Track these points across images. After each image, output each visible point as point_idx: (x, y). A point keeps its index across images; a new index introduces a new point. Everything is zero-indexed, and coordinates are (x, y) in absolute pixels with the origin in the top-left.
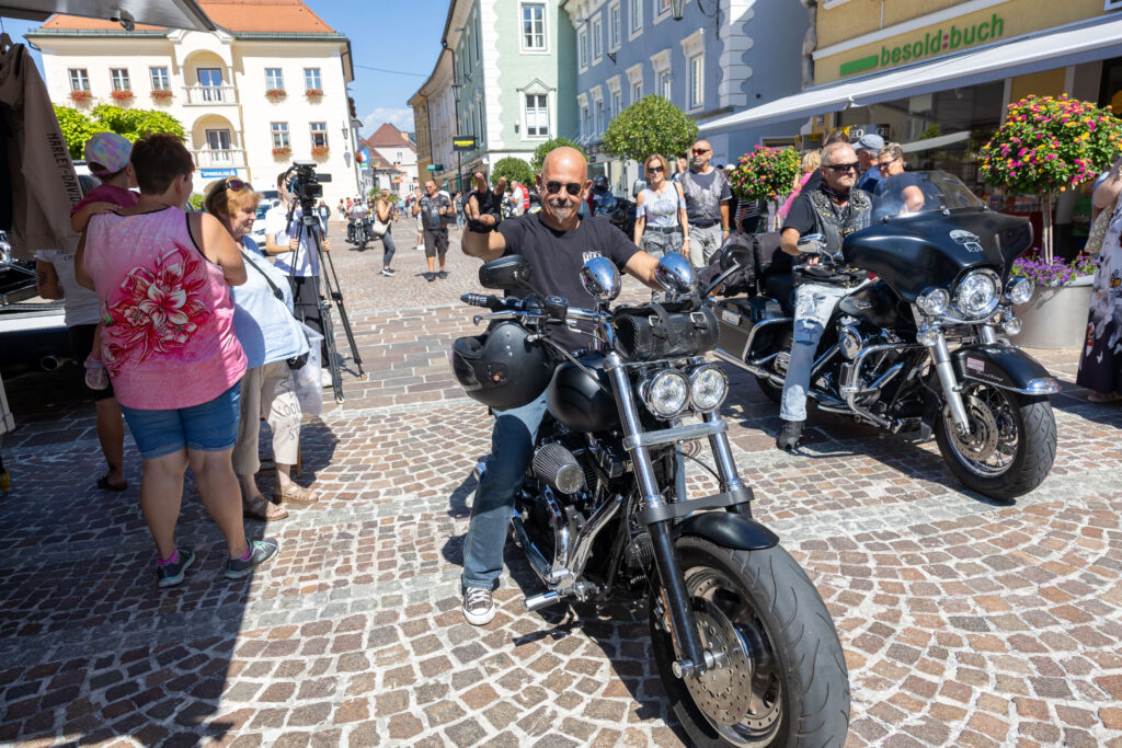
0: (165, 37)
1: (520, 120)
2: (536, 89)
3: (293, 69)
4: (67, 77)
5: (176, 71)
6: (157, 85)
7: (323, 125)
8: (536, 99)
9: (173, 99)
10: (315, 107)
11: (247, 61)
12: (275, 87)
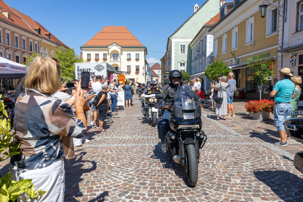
0: (107, 47)
1: (179, 68)
2: (183, 62)
3: (133, 54)
4: (86, 55)
5: (108, 55)
6: (104, 57)
7: (138, 66)
8: (183, 64)
9: (107, 60)
10: (137, 62)
11: (123, 52)
12: (129, 58)
